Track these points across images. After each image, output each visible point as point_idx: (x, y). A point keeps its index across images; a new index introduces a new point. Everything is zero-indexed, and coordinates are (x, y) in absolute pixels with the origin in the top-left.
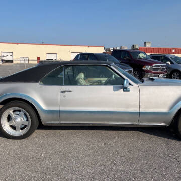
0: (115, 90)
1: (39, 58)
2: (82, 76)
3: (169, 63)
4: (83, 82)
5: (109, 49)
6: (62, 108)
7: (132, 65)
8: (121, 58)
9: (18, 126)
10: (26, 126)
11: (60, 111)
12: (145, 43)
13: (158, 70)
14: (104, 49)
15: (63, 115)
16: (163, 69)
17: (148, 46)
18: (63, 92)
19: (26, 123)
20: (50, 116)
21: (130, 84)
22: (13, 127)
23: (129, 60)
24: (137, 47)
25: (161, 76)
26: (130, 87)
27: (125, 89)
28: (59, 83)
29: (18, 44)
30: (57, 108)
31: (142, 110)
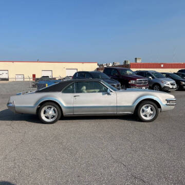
0: (103, 94)
1: (34, 76)
2: (85, 88)
3: (151, 77)
4: (85, 91)
5: (102, 65)
6: (75, 105)
7: (120, 80)
8: (112, 74)
9: (50, 117)
10: (54, 116)
11: (73, 107)
12: (136, 59)
13: (141, 83)
14: (98, 65)
15: (75, 109)
16: (145, 83)
17: (139, 61)
18: (75, 96)
19: (55, 114)
20: (68, 110)
21: (111, 91)
22: (47, 117)
23: (118, 76)
24: (129, 63)
25: (144, 88)
26: (111, 93)
27: (109, 94)
28: (72, 92)
29: (13, 62)
30: (72, 106)
31: (118, 105)
